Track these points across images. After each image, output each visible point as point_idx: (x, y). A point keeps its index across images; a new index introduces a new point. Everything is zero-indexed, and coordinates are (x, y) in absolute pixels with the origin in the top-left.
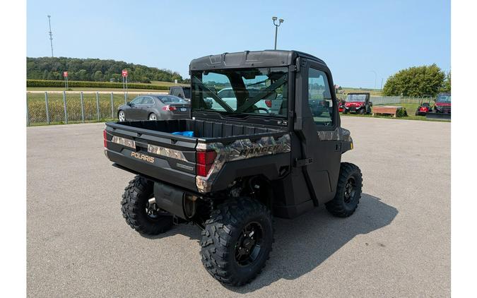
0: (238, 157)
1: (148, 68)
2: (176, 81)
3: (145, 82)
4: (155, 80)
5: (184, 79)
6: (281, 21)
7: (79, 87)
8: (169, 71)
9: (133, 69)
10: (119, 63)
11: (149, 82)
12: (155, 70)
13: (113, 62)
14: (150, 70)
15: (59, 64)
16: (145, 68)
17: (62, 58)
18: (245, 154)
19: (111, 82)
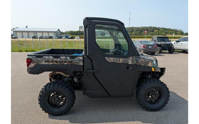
0: (43, 63)
1: (166, 29)
2: (174, 34)
3: (163, 35)
4: (169, 34)
5: (184, 33)
7: (135, 38)
8: (177, 29)
9: (159, 30)
10: (153, 28)
11: (166, 35)
12: (170, 30)
13: (151, 27)
14: (167, 29)
15: (131, 30)
16: (165, 29)
17: (132, 27)
18: (48, 62)
19: (149, 36)
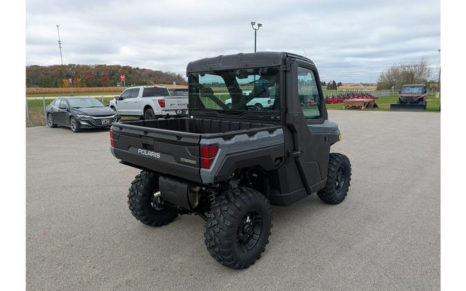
2: (174, 83)
6: (259, 25)
